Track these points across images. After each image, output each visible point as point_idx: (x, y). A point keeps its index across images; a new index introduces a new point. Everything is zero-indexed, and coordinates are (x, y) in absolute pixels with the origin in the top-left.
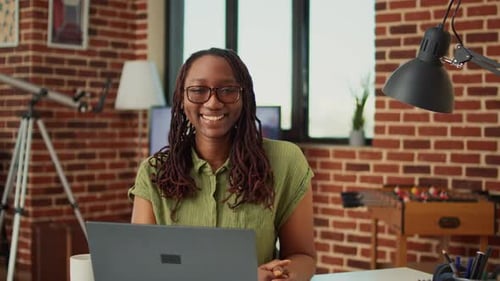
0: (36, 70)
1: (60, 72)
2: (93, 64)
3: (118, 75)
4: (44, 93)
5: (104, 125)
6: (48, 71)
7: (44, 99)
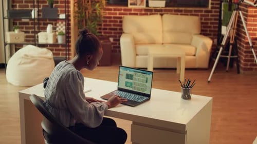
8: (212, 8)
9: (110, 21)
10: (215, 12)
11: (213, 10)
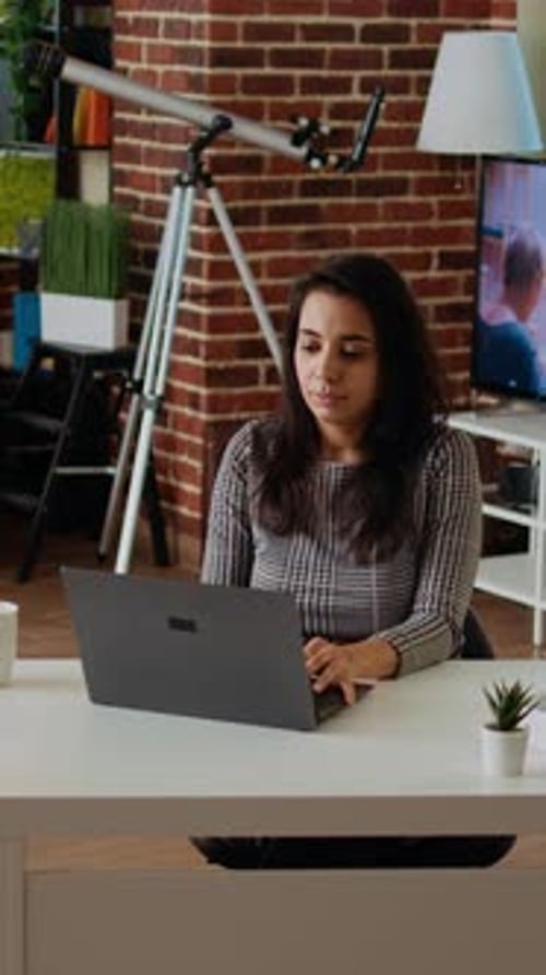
0: (219, 58)
1: (281, 59)
2: (370, 34)
3: (428, 60)
4: (225, 125)
5: (400, 187)
6: (253, 58)
7: (222, 137)
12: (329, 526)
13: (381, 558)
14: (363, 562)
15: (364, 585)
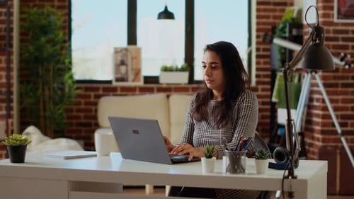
6: (336, 39)
8: (258, 83)
9: (79, 110)
10: (263, 90)
11: (260, 87)
12: (211, 118)
13: (222, 127)
14: (218, 128)
15: (218, 134)
